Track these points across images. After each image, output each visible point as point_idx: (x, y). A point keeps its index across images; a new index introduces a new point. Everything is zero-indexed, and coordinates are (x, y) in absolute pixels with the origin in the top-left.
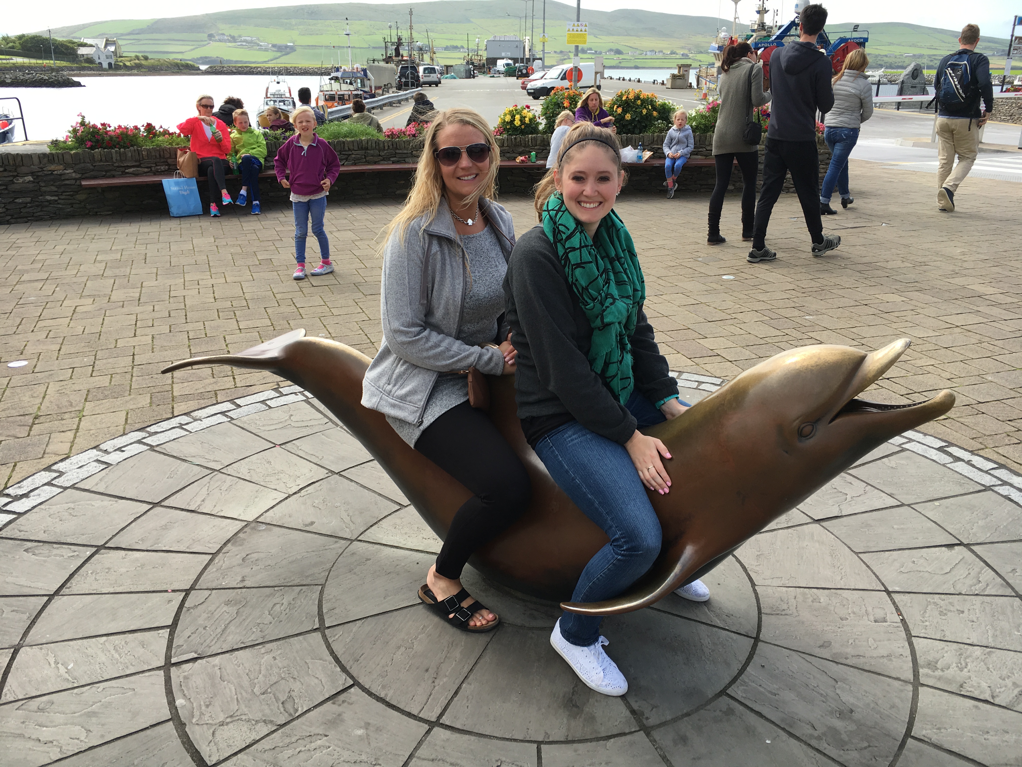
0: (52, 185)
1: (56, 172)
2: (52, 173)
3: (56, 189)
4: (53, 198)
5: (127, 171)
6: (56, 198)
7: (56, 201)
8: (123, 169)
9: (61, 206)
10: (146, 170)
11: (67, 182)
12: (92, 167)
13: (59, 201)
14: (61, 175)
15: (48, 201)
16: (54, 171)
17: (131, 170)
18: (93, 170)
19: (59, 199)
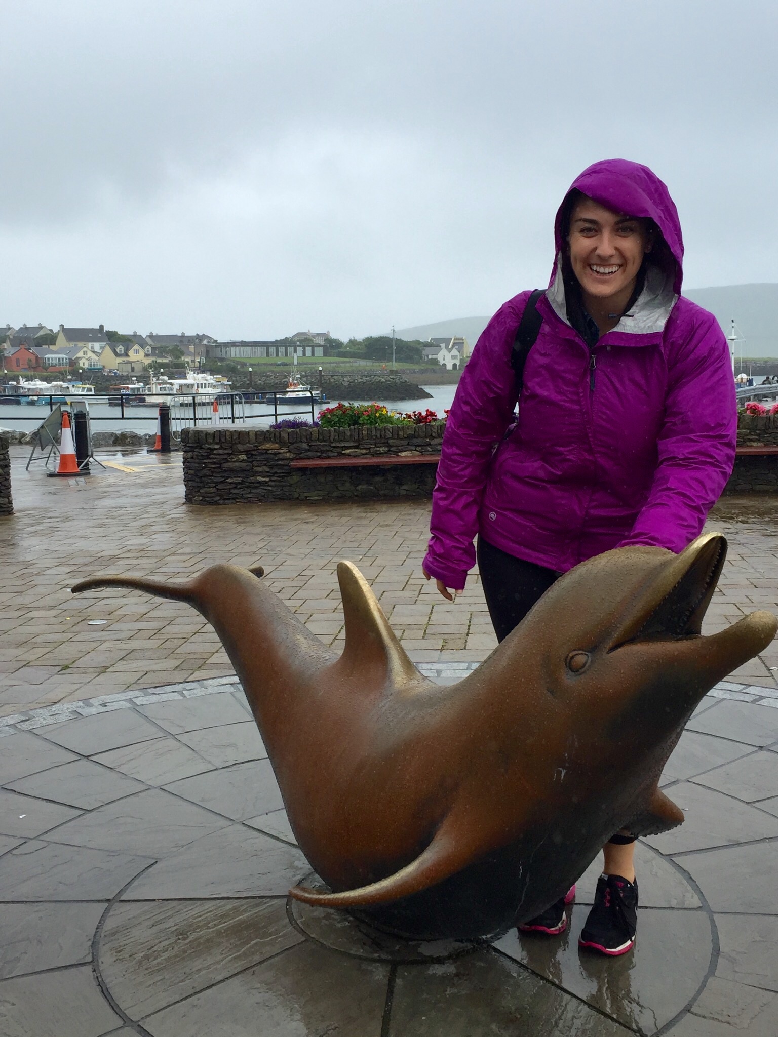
0: (265, 465)
1: (270, 451)
2: (266, 452)
3: (268, 470)
4: (264, 479)
5: (343, 452)
6: (267, 479)
7: (266, 482)
8: (339, 450)
9: (270, 488)
10: (364, 451)
11: (280, 462)
12: (307, 447)
13: (270, 483)
14: (275, 454)
15: (259, 482)
16: (268, 450)
17: (348, 451)
18: (309, 450)
19: (271, 480)
